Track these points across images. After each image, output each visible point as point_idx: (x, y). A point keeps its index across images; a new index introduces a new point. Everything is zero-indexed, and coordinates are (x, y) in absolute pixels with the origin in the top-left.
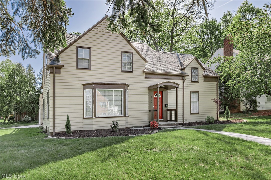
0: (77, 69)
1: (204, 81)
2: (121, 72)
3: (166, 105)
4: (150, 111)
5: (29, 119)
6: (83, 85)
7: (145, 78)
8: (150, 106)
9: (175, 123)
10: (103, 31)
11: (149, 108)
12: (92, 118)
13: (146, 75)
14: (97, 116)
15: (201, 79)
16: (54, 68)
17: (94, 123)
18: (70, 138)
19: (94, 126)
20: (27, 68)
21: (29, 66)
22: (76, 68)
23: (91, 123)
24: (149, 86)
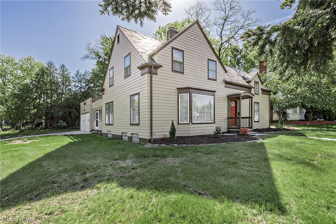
0: (172, 72)
1: (262, 94)
2: (208, 79)
3: (239, 113)
4: (228, 118)
5: (65, 124)
6: (178, 89)
7: (226, 87)
8: (228, 114)
9: (251, 129)
10: (190, 34)
11: (228, 116)
12: (189, 124)
13: (226, 84)
14: (193, 122)
15: (260, 92)
16: (153, 67)
17: (191, 129)
18: (186, 145)
19: (191, 132)
20: (60, 68)
21: (63, 66)
22: (171, 70)
23: (188, 129)
24: (228, 95)
